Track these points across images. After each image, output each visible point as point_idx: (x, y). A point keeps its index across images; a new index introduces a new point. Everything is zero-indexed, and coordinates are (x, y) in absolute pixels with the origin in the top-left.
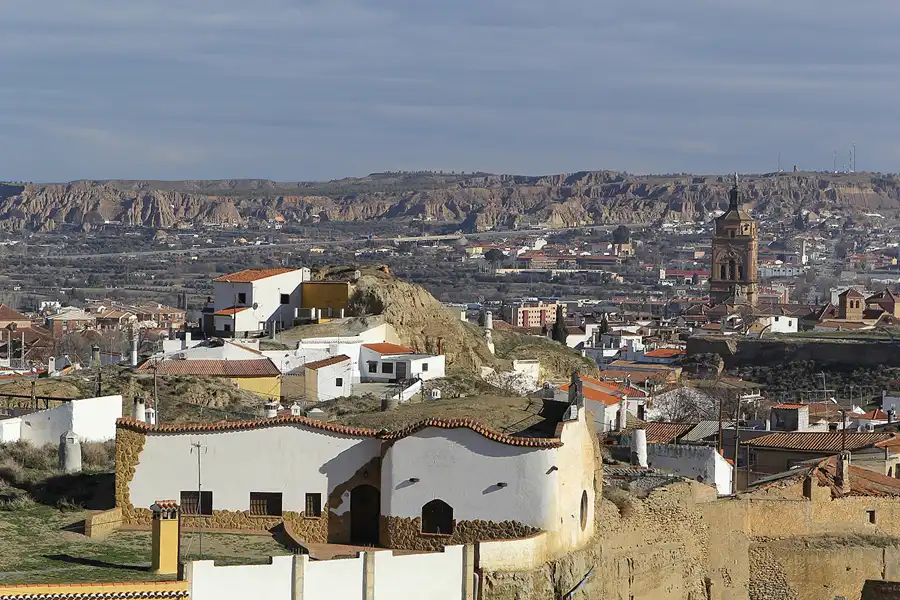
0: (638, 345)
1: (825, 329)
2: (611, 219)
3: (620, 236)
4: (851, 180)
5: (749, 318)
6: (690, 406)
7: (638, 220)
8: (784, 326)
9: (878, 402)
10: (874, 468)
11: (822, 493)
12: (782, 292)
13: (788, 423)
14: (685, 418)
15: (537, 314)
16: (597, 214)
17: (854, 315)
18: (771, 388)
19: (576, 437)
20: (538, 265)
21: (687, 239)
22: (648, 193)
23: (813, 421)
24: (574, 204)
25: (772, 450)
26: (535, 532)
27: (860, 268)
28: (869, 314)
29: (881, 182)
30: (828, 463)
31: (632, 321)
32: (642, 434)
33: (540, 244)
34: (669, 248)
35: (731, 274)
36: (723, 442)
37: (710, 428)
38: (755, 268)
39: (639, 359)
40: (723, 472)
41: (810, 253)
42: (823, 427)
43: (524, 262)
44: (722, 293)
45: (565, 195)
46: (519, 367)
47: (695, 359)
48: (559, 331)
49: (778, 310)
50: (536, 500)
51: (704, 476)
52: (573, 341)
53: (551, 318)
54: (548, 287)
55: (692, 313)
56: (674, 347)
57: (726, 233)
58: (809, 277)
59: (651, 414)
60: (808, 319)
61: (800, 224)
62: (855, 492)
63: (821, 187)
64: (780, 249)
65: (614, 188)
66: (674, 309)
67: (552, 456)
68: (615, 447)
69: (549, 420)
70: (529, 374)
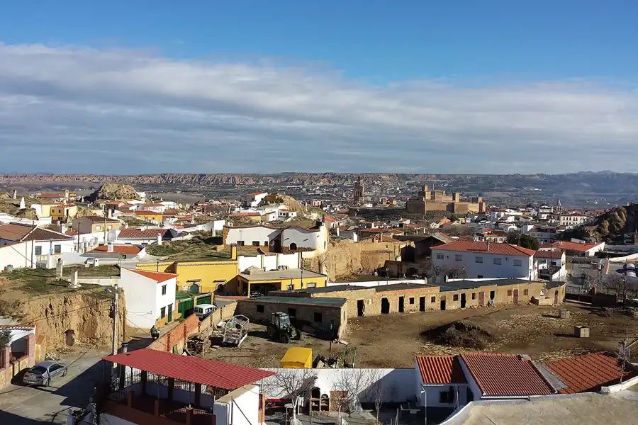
0: (338, 210)
1: (378, 206)
2: (333, 183)
3: (335, 186)
4: (385, 175)
5: (362, 204)
6: (349, 223)
7: (339, 183)
8: (370, 206)
9: (389, 222)
10: (388, 236)
11: (376, 241)
12: (369, 199)
13: (369, 226)
14: (348, 226)
15: (317, 203)
16: (330, 182)
17: (384, 203)
18: (367, 219)
19: (323, 230)
20: (318, 192)
21: (349, 187)
22: (340, 177)
23: (375, 226)
24: (325, 179)
25: (365, 232)
26: (314, 250)
27: (386, 194)
28: (388, 203)
29: (390, 175)
30: (377, 235)
31: (337, 204)
32: (338, 229)
33: (318, 188)
34: (345, 189)
35: (358, 194)
36: (355, 230)
37: (352, 227)
38: (363, 193)
39: (339, 213)
40: (355, 237)
41: (375, 190)
42: (377, 227)
43: (314, 192)
44: (356, 199)
45: (323, 178)
46: (312, 214)
47: (350, 213)
48: (321, 207)
49: (368, 202)
50: (314, 243)
51: (351, 238)
52: (324, 209)
53: (320, 204)
54: (318, 197)
55: (350, 203)
56: (347, 210)
57: (357, 186)
58: (375, 195)
59: (341, 224)
60: (375, 204)
61: (373, 184)
62: (383, 241)
63: (377, 176)
64: (369, 189)
65: (334, 176)
66: (347, 202)
67: (318, 233)
68: (332, 231)
69: (318, 225)
70: (315, 216)
